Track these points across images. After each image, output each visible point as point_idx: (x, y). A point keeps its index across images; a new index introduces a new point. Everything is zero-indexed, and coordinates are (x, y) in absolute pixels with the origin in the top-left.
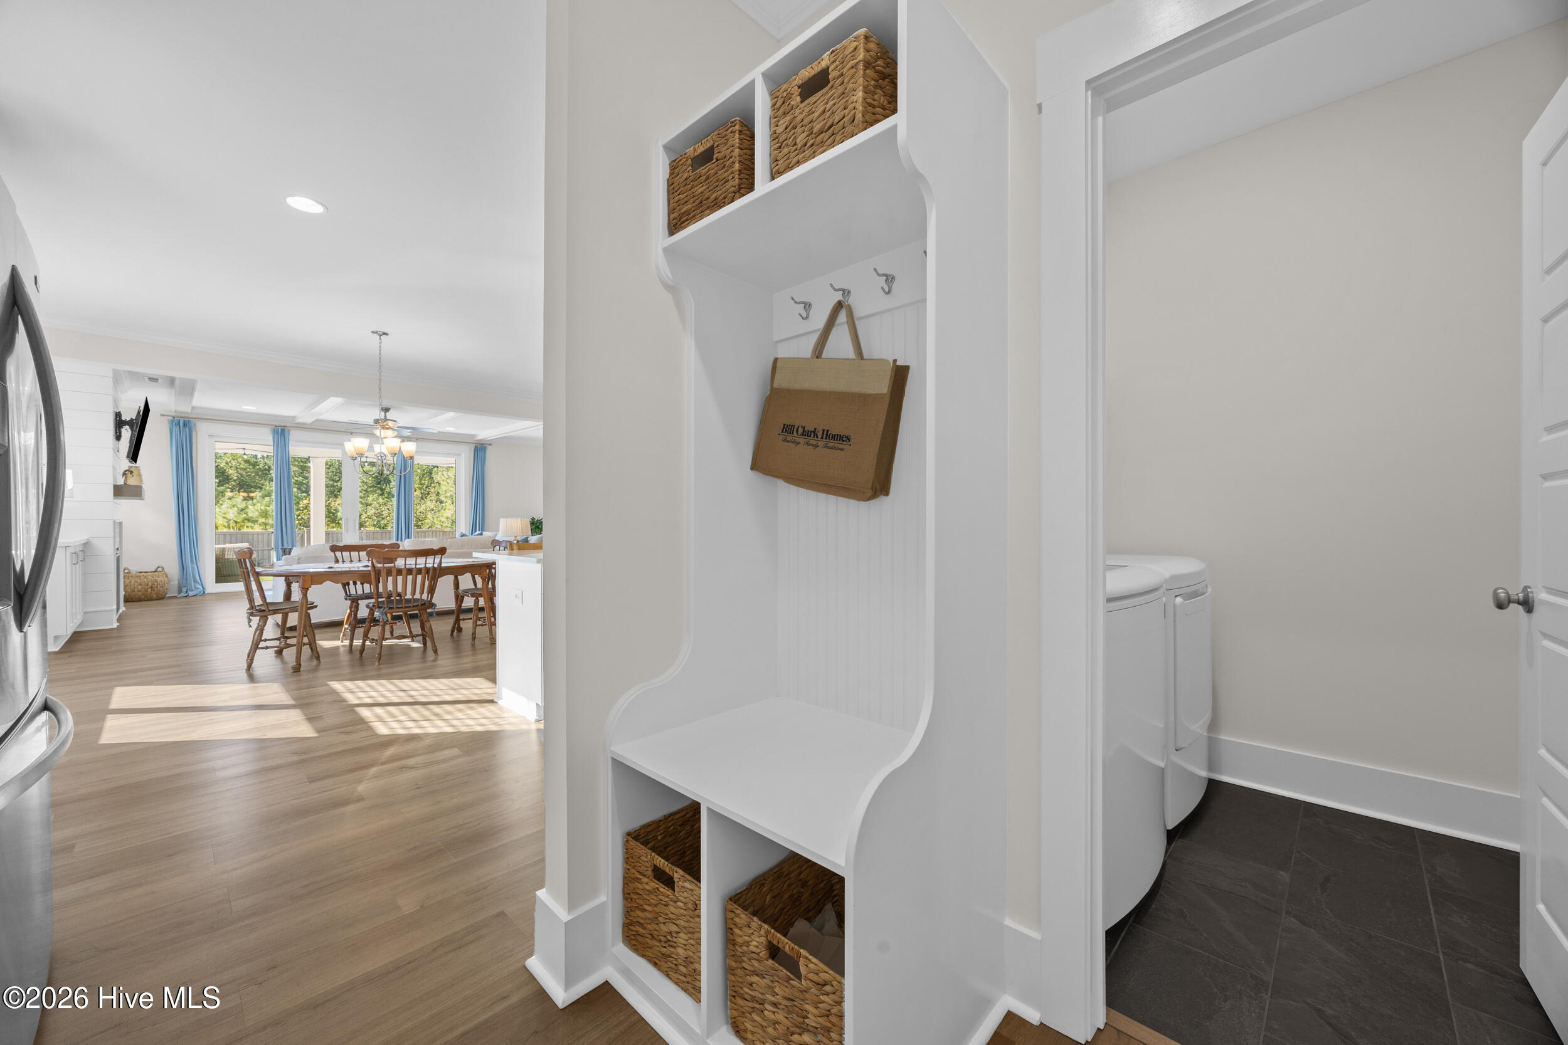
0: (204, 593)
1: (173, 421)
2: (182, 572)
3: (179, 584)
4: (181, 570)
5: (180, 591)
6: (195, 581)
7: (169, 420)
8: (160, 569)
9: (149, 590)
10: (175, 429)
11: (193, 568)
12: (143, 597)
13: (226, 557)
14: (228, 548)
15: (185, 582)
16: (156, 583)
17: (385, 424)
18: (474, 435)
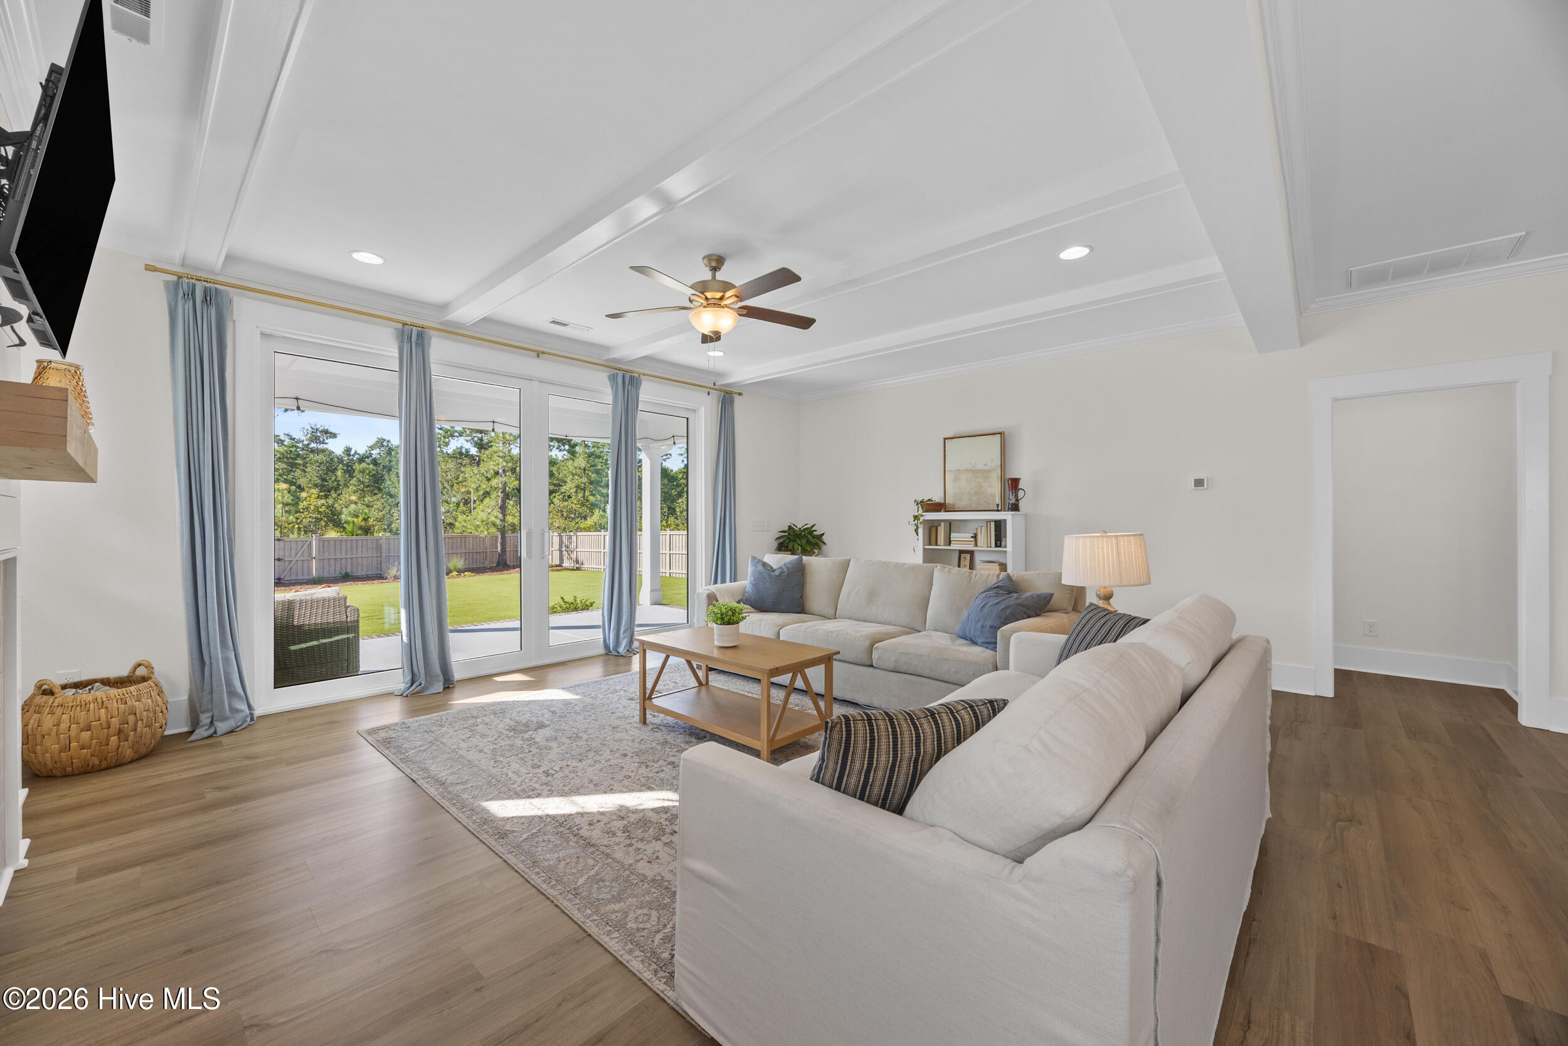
0: (252, 719)
1: (177, 285)
2: (198, 675)
3: (191, 700)
4: (197, 668)
5: (195, 723)
6: (232, 693)
7: (167, 283)
8: (142, 671)
9: (114, 739)
10: (184, 308)
11: (226, 660)
12: (96, 761)
13: (295, 623)
14: (301, 602)
15: (206, 698)
16: (131, 718)
17: (719, 295)
18: (720, 375)
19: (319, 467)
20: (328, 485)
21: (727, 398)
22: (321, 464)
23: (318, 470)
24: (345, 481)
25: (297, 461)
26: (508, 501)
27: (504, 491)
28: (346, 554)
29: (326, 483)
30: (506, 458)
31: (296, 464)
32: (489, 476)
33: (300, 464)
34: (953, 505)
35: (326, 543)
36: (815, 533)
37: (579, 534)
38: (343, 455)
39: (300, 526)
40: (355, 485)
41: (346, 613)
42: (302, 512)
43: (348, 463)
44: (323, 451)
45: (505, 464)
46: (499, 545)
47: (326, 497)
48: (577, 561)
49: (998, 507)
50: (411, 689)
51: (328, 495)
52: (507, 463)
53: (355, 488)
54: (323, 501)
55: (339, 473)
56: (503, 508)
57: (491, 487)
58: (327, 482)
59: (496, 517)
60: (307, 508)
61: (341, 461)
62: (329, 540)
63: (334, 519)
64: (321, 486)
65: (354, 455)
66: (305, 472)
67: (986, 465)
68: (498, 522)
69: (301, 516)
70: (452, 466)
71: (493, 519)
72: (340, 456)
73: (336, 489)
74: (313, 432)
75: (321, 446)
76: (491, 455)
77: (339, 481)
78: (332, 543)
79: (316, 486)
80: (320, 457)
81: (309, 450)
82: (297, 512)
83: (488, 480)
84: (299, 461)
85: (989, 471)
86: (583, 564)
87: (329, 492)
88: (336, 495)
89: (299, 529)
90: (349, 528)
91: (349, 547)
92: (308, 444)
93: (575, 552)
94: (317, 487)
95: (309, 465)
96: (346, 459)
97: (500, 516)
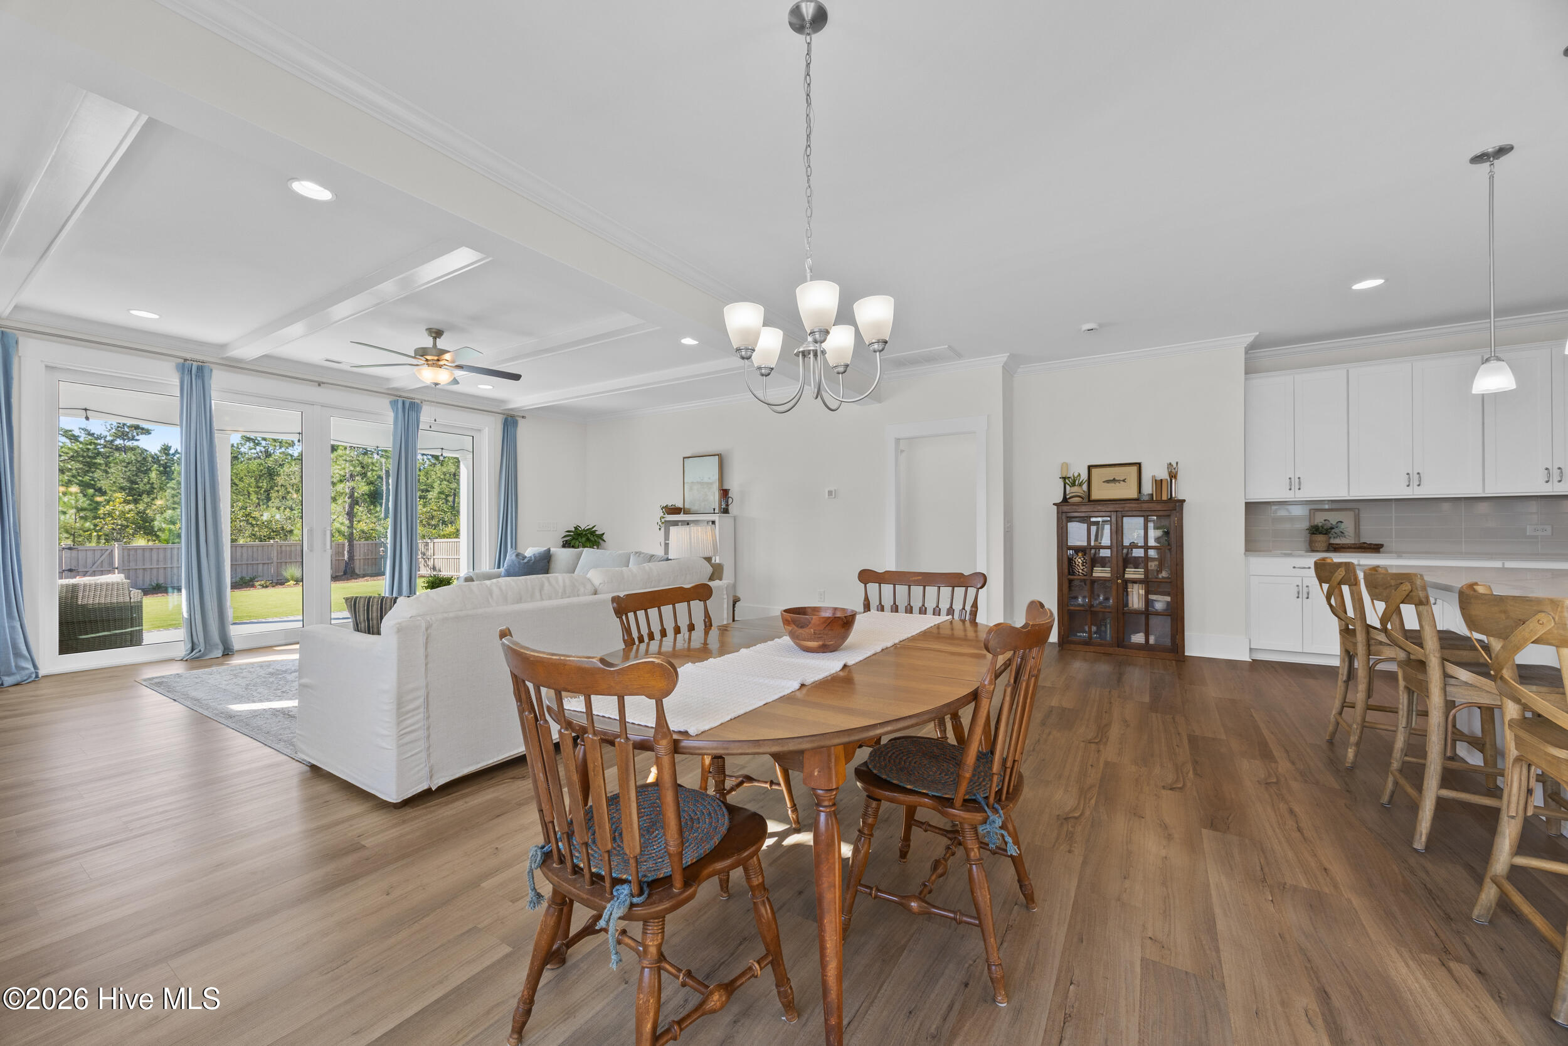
0: (37, 676)
6: (18, 654)
13: (80, 603)
14: (85, 585)
17: (436, 358)
18: (503, 402)
19: (126, 467)
20: (138, 488)
21: (510, 422)
22: (129, 463)
23: (125, 472)
24: (162, 484)
25: (96, 461)
26: (357, 507)
27: (351, 496)
28: (158, 564)
29: (137, 486)
30: (354, 462)
31: (95, 463)
32: (335, 480)
33: (100, 464)
34: (689, 509)
35: (132, 553)
36: (597, 533)
37: (435, 540)
38: (158, 453)
39: (100, 533)
40: (173, 489)
41: (130, 595)
42: (103, 518)
43: (166, 463)
44: (133, 449)
45: (352, 468)
46: (346, 553)
47: (136, 502)
48: (434, 568)
49: (714, 510)
50: (192, 654)
51: (139, 499)
52: (355, 467)
53: (173, 492)
54: (132, 506)
55: (153, 475)
56: (351, 515)
57: (337, 493)
58: (138, 484)
59: (342, 524)
60: (110, 514)
61: (156, 459)
62: (136, 549)
63: (145, 526)
64: (129, 489)
65: (174, 455)
66: (107, 472)
67: (709, 478)
68: (344, 529)
69: (101, 522)
70: (296, 469)
71: (337, 525)
72: (156, 455)
73: (149, 493)
74: (118, 427)
75: (129, 444)
76: (337, 459)
77: (153, 483)
78: (140, 552)
79: (122, 489)
80: (130, 456)
81: (114, 447)
82: (95, 518)
83: (334, 484)
84: (99, 460)
85: (711, 484)
86: (440, 571)
87: (141, 496)
88: (149, 500)
89: (99, 537)
90: (162, 536)
91: (161, 556)
92: (112, 441)
93: (432, 560)
94: (124, 490)
95: (112, 465)
96: (164, 458)
97: (347, 522)
